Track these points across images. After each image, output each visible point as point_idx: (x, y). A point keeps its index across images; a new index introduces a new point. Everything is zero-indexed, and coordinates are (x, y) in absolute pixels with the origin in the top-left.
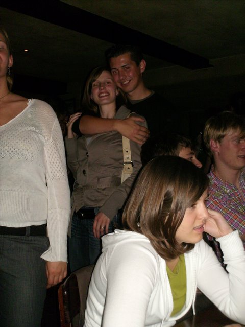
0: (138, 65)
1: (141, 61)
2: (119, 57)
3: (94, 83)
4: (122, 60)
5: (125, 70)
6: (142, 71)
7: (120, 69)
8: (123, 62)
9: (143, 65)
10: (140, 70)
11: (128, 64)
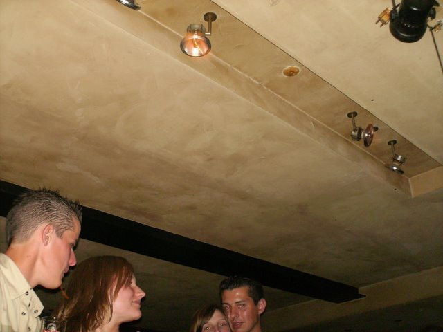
0: (256, 303)
1: (260, 300)
2: (234, 290)
3: (205, 326)
4: (237, 294)
5: (240, 308)
6: (260, 312)
7: (233, 305)
8: (239, 297)
9: (262, 305)
10: (258, 310)
11: (244, 301)
